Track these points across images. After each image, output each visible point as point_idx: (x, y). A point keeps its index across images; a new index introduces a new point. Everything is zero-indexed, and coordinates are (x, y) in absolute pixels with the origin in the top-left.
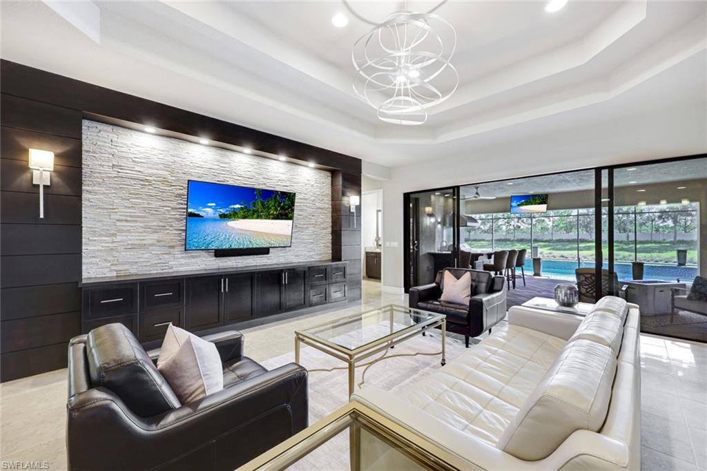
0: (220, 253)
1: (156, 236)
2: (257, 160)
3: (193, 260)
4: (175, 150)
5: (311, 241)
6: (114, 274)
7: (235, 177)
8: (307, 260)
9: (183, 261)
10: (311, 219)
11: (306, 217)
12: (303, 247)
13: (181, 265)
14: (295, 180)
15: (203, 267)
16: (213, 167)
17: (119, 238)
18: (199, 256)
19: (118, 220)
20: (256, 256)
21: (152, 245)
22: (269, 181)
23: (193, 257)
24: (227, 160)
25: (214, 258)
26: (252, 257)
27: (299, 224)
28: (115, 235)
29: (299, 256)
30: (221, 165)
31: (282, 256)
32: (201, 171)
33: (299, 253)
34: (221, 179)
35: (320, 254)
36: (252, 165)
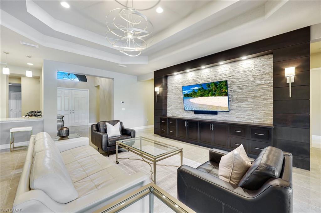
0: (196, 112)
1: (179, 105)
2: (212, 69)
3: (188, 114)
4: (184, 77)
5: (251, 109)
6: (172, 116)
7: (202, 80)
8: (246, 121)
9: (186, 114)
10: (250, 93)
11: (246, 93)
12: (242, 112)
13: (185, 115)
14: (236, 72)
15: (191, 117)
16: (195, 78)
17: (173, 106)
18: (190, 113)
19: (173, 101)
20: (211, 115)
21: (179, 108)
22: (218, 77)
23: (188, 113)
24: (199, 74)
25: (194, 114)
26: (210, 115)
27: (240, 98)
28: (172, 105)
29: (239, 117)
30: (197, 77)
31: (227, 117)
32: (190, 81)
33: (239, 116)
34: (197, 82)
35: (260, 119)
36: (209, 72)
